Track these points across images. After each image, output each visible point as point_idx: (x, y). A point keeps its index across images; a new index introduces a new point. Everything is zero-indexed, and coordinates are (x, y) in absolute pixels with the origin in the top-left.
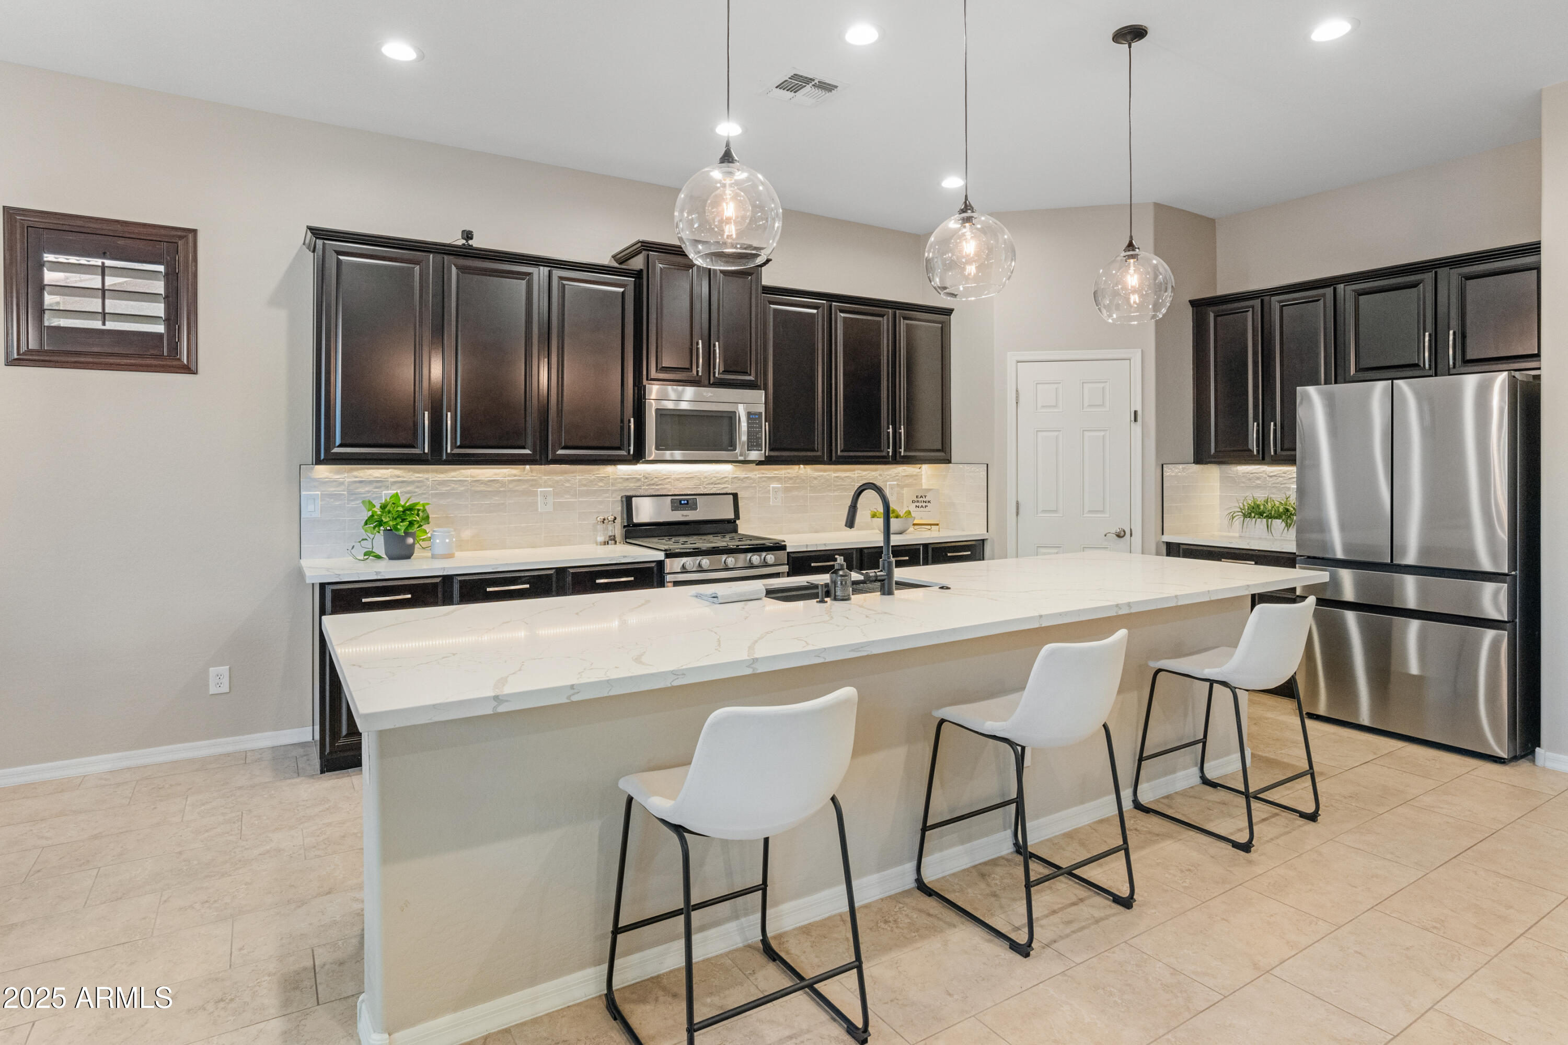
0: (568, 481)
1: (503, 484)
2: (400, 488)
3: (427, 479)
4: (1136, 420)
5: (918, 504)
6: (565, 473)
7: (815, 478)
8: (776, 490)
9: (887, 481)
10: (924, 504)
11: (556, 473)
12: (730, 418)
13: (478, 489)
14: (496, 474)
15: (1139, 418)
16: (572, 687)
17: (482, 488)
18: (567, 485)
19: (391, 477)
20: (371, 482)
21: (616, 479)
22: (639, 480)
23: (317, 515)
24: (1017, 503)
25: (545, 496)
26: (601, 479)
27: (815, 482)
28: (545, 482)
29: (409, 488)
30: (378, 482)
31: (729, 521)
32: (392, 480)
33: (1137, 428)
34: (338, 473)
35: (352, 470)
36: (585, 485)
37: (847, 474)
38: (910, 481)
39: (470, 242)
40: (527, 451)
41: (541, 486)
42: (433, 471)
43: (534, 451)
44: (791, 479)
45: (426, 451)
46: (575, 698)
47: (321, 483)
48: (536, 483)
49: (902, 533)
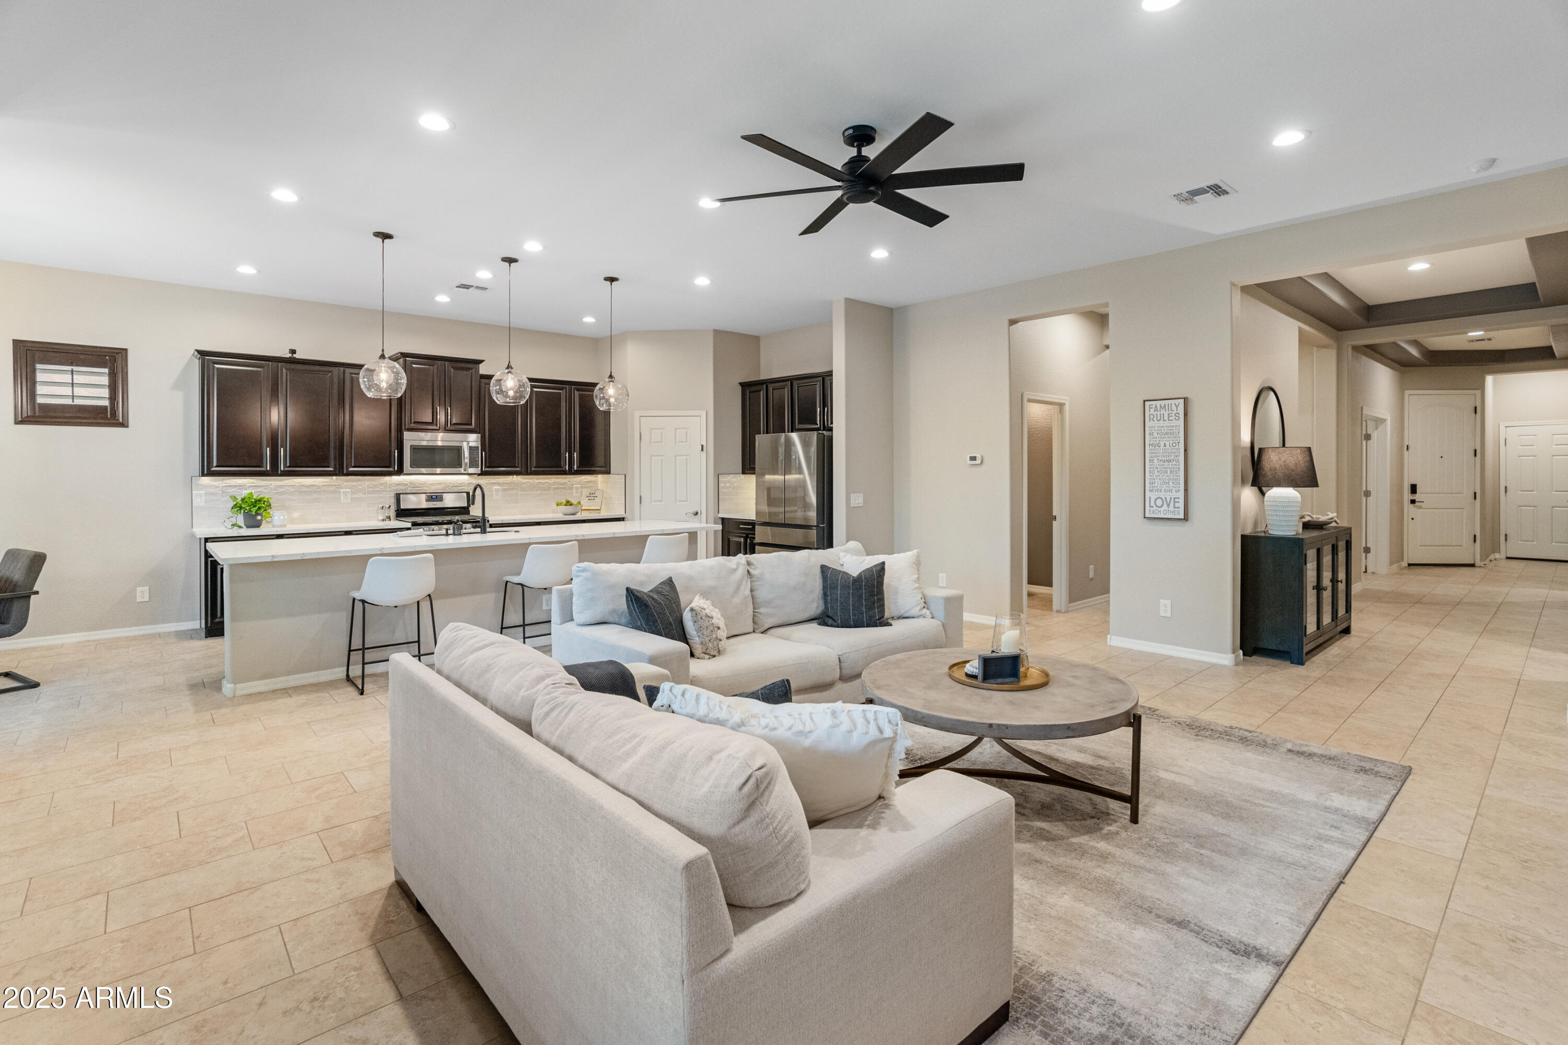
0: (361, 485)
1: (319, 487)
2: (254, 489)
3: (271, 484)
4: (702, 450)
5: (590, 498)
6: (359, 480)
7: (524, 483)
8: (497, 490)
9: (573, 485)
10: (594, 498)
11: (353, 481)
12: (459, 450)
13: (303, 490)
14: (314, 482)
15: (705, 449)
16: (303, 554)
17: (306, 489)
18: (360, 487)
19: (248, 483)
20: (236, 486)
21: (391, 484)
22: (406, 485)
23: (202, 504)
24: (640, 497)
25: (345, 494)
26: (382, 484)
27: (524, 485)
28: (346, 486)
29: (259, 490)
30: (240, 486)
31: (464, 508)
32: (248, 485)
33: (704, 454)
34: (215, 481)
35: (224, 479)
36: (371, 488)
37: (546, 481)
38: (590, 484)
39: (294, 355)
40: (331, 469)
41: (343, 489)
42: (274, 480)
43: (335, 468)
44: (508, 483)
45: (268, 469)
46: (304, 558)
47: (205, 487)
48: (340, 487)
49: (574, 514)
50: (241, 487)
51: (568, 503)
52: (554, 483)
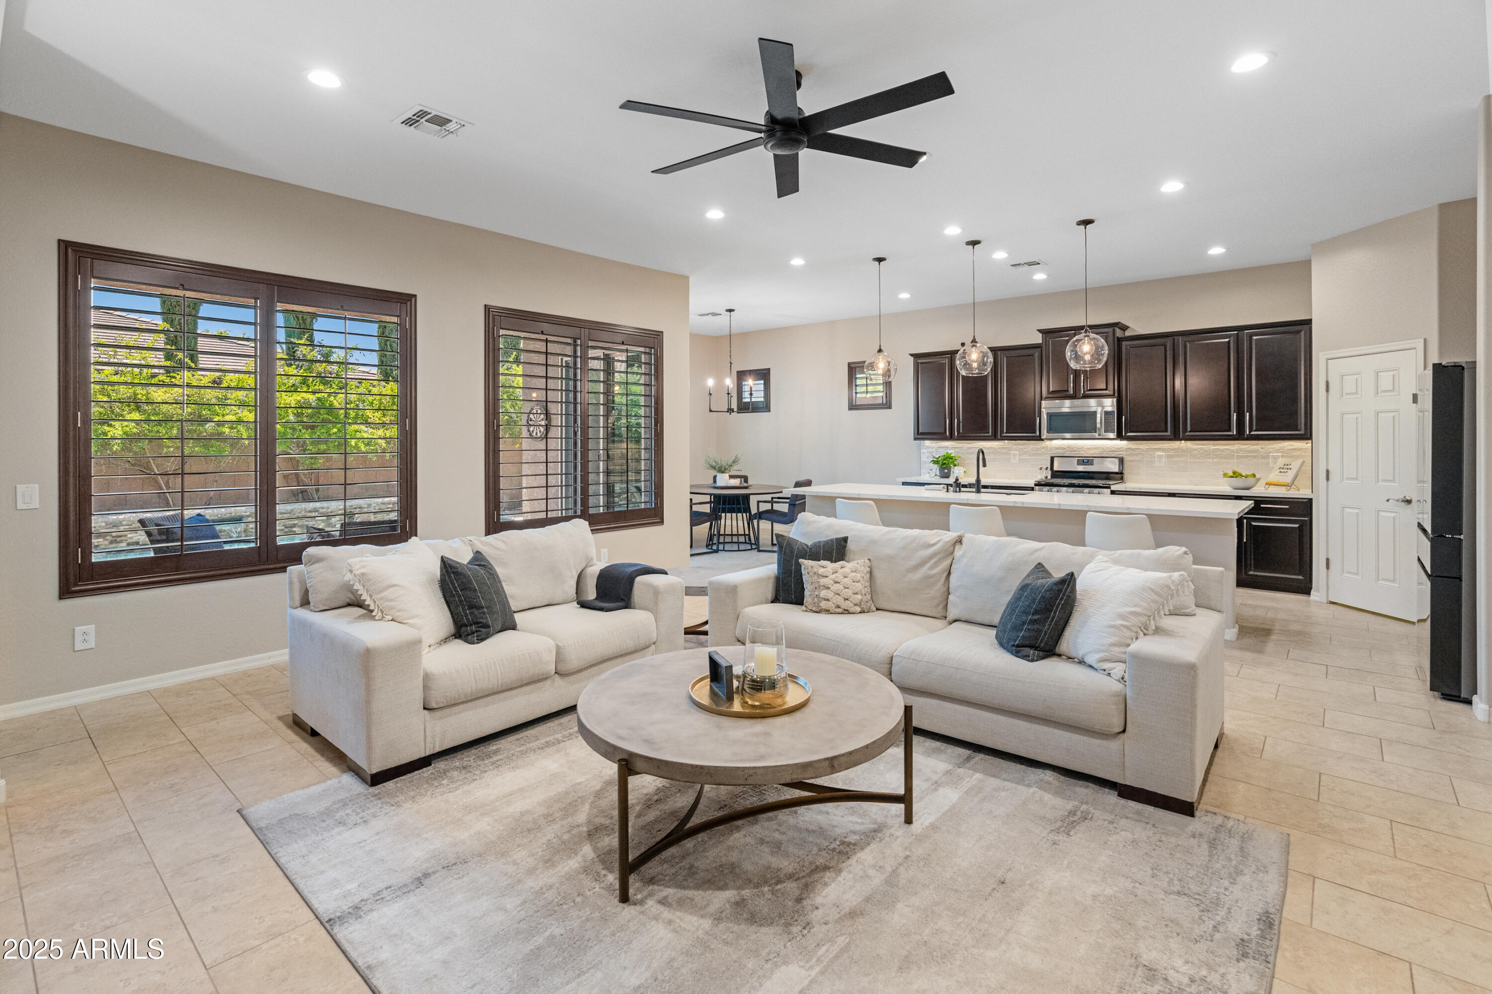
0: (1026, 448)
1: (995, 449)
4: (1416, 402)
5: (1281, 470)
6: (1024, 444)
7: (1195, 450)
8: (1160, 457)
9: (1270, 453)
10: (1285, 471)
11: (1020, 444)
12: (1091, 416)
14: (992, 445)
15: (1419, 400)
18: (1025, 450)
21: (1048, 448)
24: (1328, 471)
26: (1043, 448)
27: (1196, 452)
29: (958, 450)
31: (1115, 474)
33: (1413, 410)
38: (1298, 453)
40: (990, 435)
41: (1013, 451)
44: (1173, 449)
45: (948, 435)
47: (928, 447)
48: (1010, 449)
49: (1248, 489)
50: (947, 447)
51: (1236, 475)
52: (1238, 451)
